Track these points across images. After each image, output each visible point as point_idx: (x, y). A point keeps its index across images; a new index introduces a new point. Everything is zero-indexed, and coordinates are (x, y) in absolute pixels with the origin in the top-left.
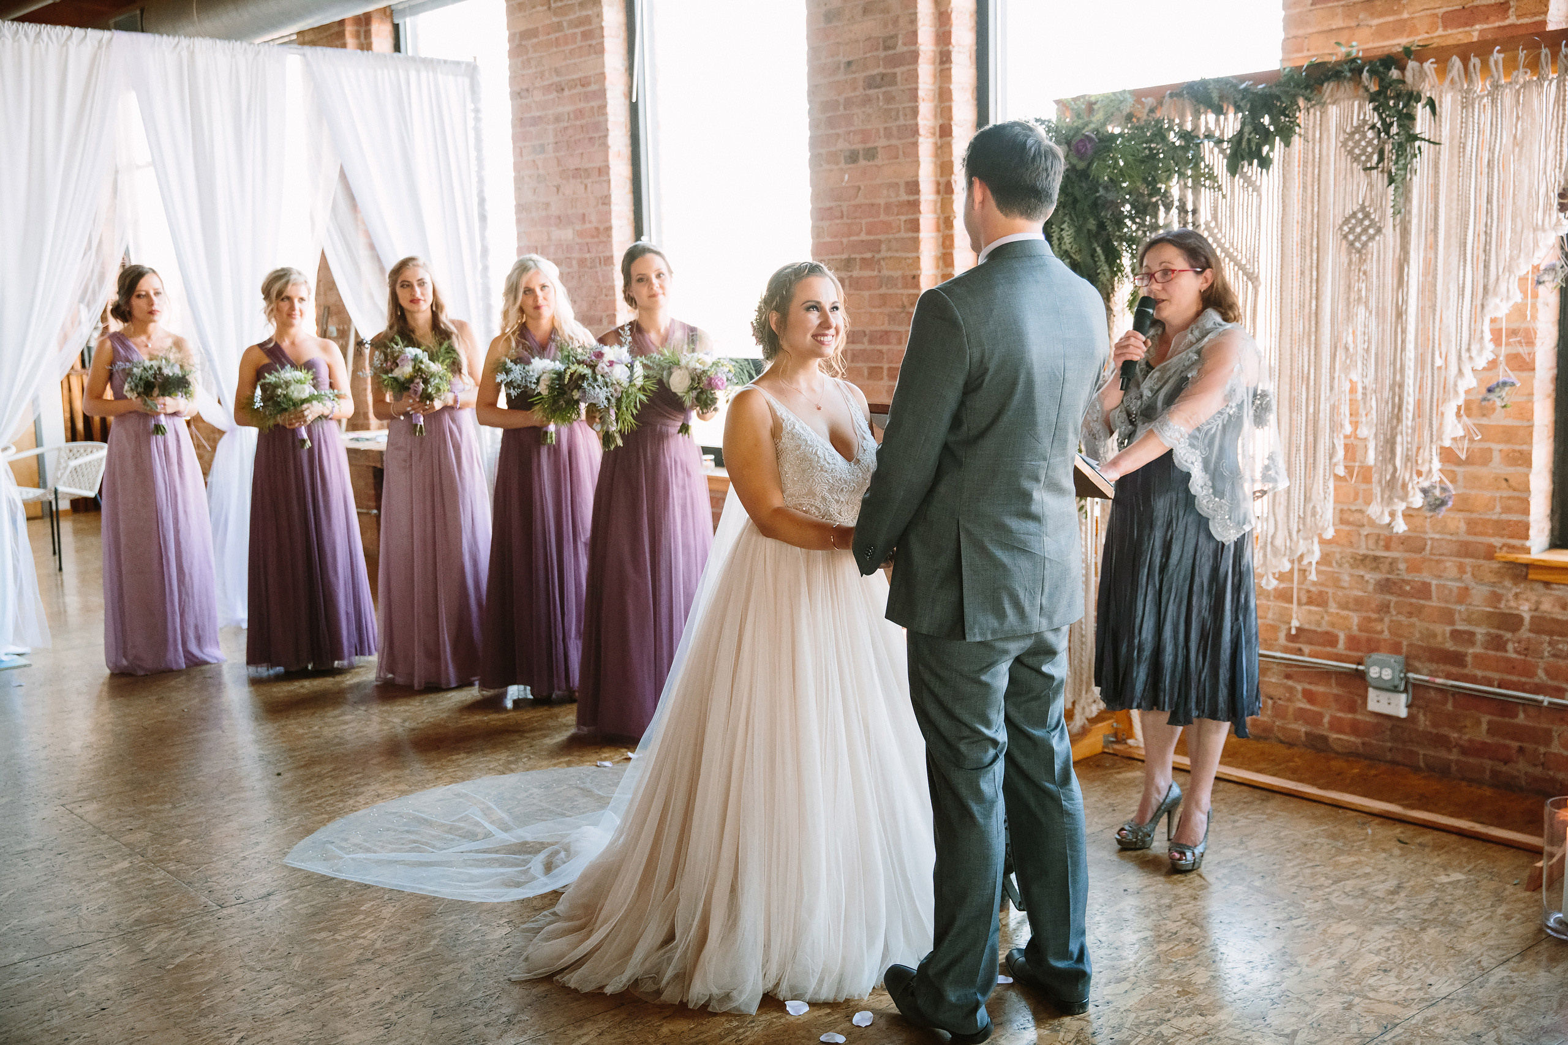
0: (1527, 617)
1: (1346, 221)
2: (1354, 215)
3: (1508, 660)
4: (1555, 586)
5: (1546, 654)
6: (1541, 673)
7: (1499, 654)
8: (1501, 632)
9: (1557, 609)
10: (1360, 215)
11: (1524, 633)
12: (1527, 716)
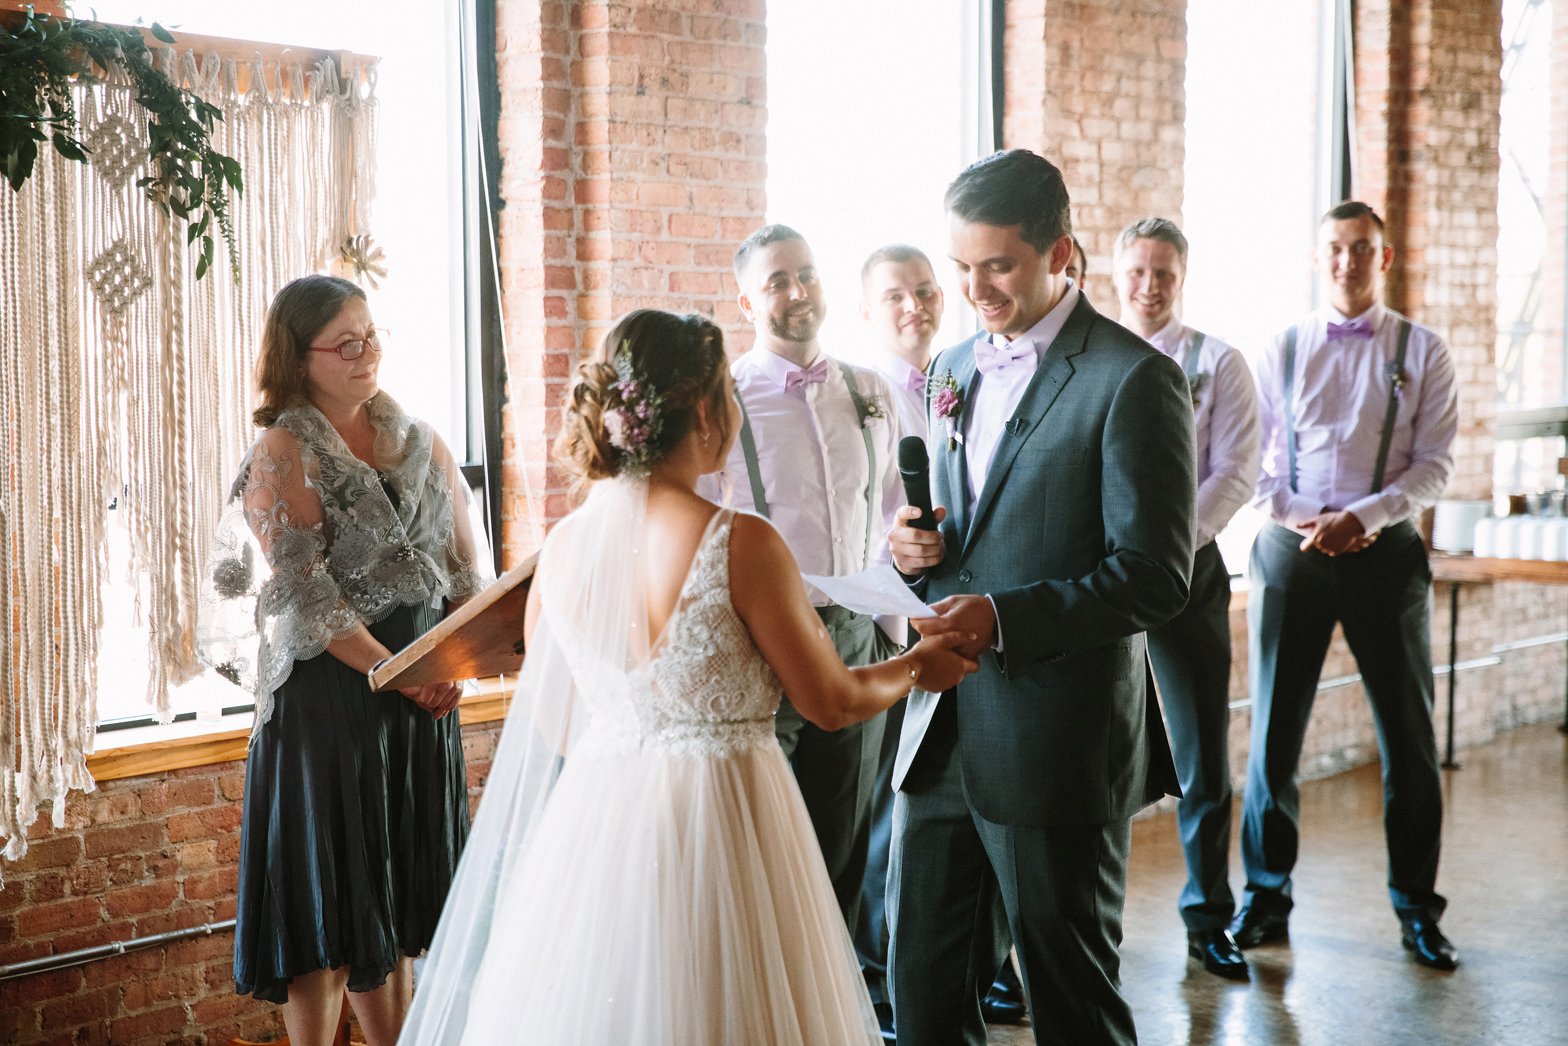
0: (81, 837)
1: (98, 263)
2: (109, 255)
3: (66, 908)
4: (111, 785)
5: (109, 883)
6: (104, 914)
7: (53, 903)
8: (54, 870)
9: (118, 816)
10: (119, 258)
11: (82, 862)
12: (88, 981)
